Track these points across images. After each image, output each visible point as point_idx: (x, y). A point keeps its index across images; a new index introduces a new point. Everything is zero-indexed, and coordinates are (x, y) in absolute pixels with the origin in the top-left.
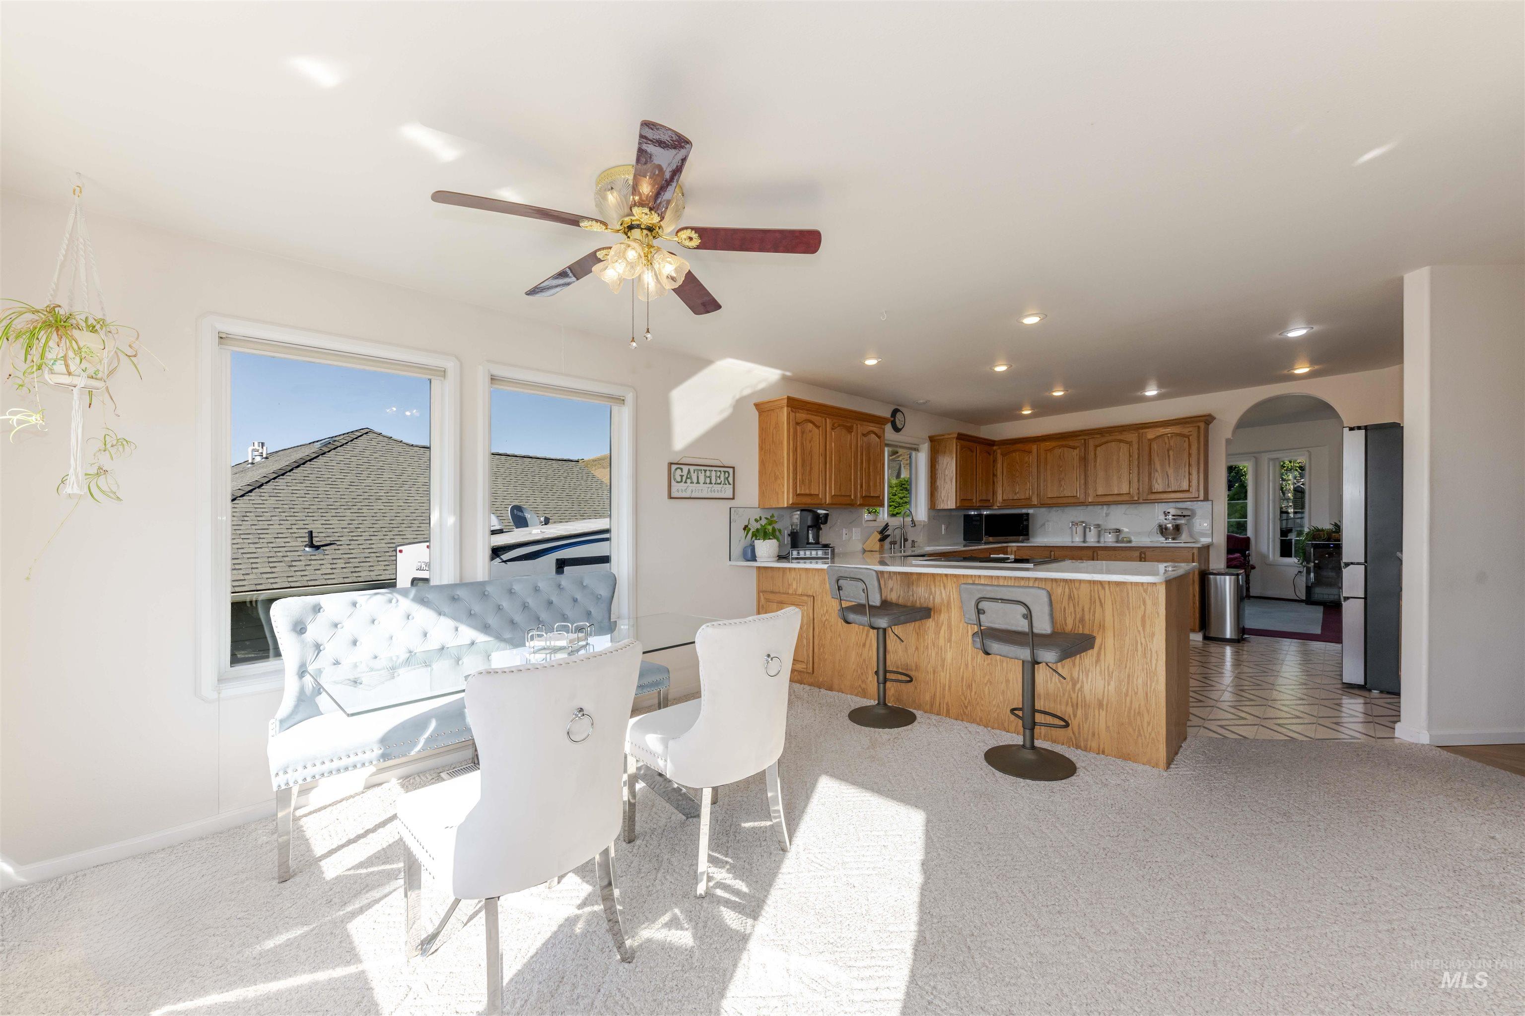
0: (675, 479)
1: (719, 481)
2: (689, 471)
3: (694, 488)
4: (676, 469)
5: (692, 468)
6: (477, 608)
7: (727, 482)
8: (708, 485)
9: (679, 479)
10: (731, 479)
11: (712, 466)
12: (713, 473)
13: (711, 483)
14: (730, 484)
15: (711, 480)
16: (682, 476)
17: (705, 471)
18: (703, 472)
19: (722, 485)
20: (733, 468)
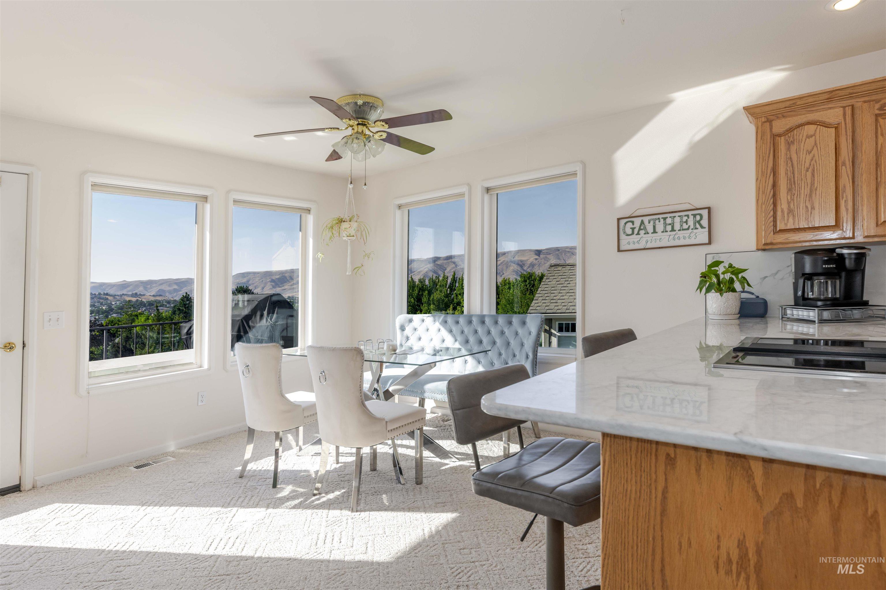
0: (625, 232)
1: (685, 226)
2: (642, 222)
3: (649, 239)
4: (626, 223)
5: (646, 219)
7: (698, 226)
8: (669, 233)
9: (629, 232)
10: (705, 222)
11: (672, 212)
12: (677, 220)
13: (673, 230)
14: (702, 227)
15: (673, 227)
16: (633, 229)
17: (665, 219)
18: (662, 220)
19: (690, 231)
20: (709, 209)
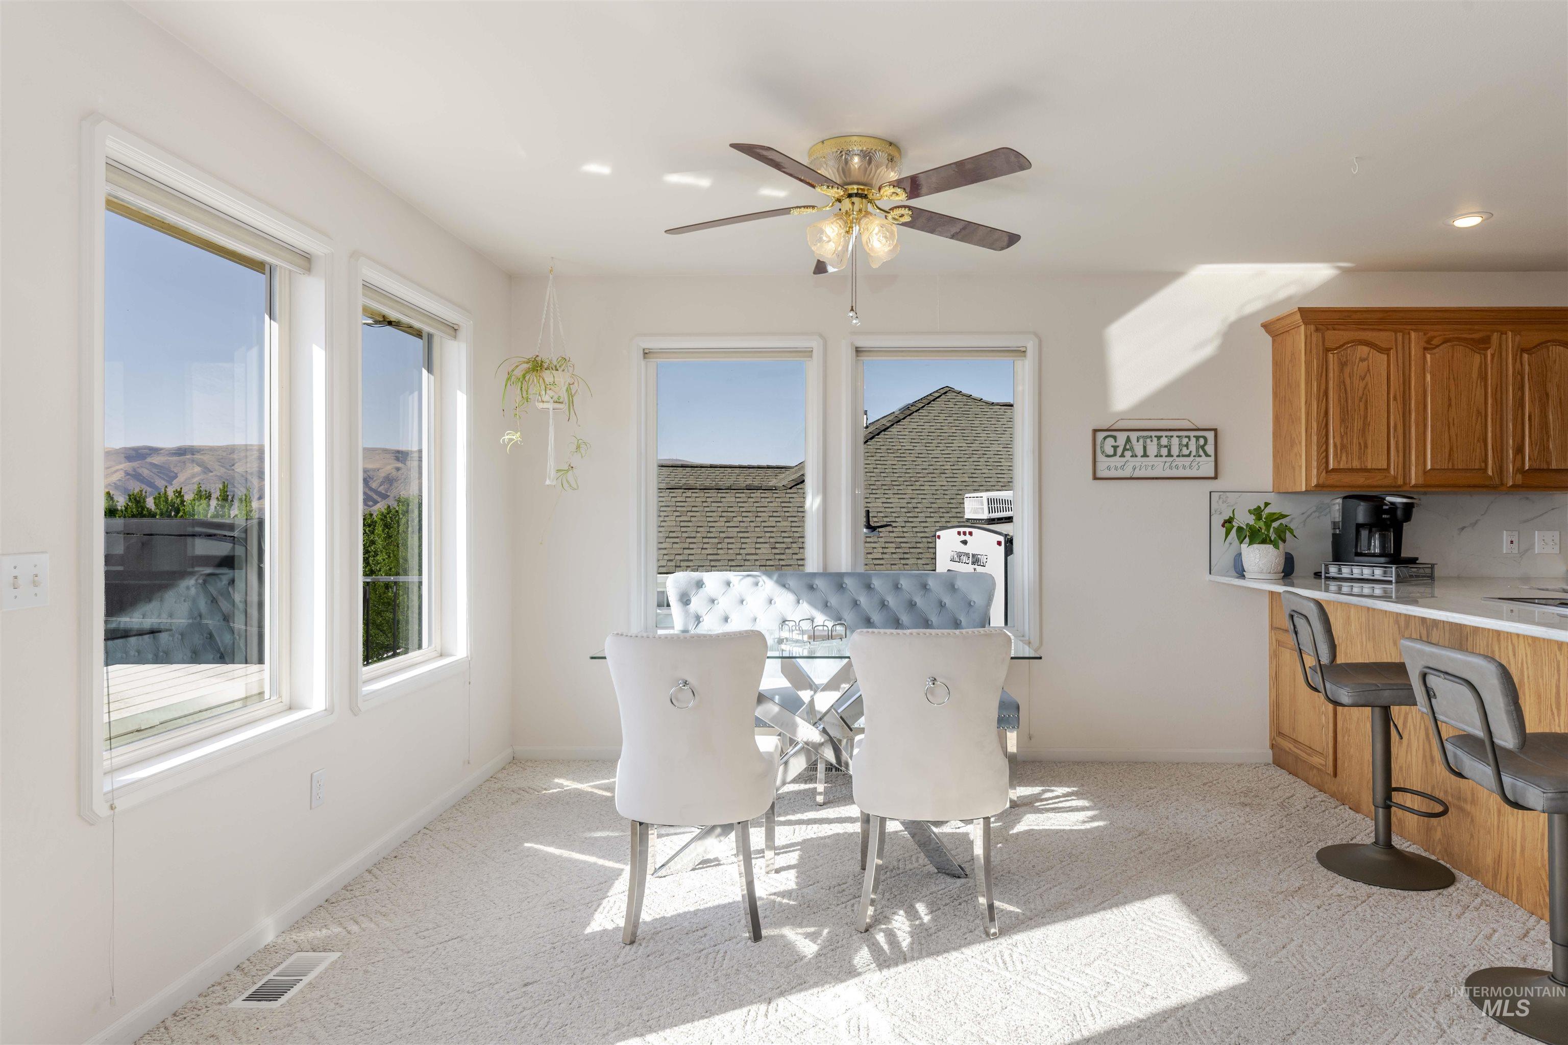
0: (1103, 452)
1: (1185, 451)
2: (1128, 440)
3: (1138, 464)
4: (1105, 438)
5: (1134, 436)
6: (834, 601)
7: (1201, 453)
8: (1164, 459)
9: (1110, 451)
10: (1210, 449)
11: (1170, 430)
12: (1175, 442)
13: (1169, 455)
14: (1207, 455)
15: (1169, 451)
16: (1115, 448)
17: (1159, 438)
18: (1155, 439)
19: (1192, 458)
20: (1215, 430)
